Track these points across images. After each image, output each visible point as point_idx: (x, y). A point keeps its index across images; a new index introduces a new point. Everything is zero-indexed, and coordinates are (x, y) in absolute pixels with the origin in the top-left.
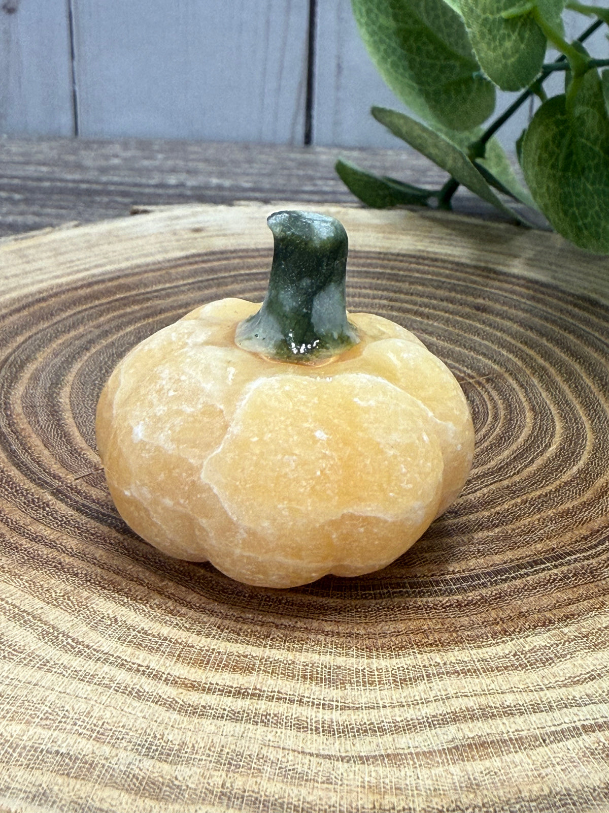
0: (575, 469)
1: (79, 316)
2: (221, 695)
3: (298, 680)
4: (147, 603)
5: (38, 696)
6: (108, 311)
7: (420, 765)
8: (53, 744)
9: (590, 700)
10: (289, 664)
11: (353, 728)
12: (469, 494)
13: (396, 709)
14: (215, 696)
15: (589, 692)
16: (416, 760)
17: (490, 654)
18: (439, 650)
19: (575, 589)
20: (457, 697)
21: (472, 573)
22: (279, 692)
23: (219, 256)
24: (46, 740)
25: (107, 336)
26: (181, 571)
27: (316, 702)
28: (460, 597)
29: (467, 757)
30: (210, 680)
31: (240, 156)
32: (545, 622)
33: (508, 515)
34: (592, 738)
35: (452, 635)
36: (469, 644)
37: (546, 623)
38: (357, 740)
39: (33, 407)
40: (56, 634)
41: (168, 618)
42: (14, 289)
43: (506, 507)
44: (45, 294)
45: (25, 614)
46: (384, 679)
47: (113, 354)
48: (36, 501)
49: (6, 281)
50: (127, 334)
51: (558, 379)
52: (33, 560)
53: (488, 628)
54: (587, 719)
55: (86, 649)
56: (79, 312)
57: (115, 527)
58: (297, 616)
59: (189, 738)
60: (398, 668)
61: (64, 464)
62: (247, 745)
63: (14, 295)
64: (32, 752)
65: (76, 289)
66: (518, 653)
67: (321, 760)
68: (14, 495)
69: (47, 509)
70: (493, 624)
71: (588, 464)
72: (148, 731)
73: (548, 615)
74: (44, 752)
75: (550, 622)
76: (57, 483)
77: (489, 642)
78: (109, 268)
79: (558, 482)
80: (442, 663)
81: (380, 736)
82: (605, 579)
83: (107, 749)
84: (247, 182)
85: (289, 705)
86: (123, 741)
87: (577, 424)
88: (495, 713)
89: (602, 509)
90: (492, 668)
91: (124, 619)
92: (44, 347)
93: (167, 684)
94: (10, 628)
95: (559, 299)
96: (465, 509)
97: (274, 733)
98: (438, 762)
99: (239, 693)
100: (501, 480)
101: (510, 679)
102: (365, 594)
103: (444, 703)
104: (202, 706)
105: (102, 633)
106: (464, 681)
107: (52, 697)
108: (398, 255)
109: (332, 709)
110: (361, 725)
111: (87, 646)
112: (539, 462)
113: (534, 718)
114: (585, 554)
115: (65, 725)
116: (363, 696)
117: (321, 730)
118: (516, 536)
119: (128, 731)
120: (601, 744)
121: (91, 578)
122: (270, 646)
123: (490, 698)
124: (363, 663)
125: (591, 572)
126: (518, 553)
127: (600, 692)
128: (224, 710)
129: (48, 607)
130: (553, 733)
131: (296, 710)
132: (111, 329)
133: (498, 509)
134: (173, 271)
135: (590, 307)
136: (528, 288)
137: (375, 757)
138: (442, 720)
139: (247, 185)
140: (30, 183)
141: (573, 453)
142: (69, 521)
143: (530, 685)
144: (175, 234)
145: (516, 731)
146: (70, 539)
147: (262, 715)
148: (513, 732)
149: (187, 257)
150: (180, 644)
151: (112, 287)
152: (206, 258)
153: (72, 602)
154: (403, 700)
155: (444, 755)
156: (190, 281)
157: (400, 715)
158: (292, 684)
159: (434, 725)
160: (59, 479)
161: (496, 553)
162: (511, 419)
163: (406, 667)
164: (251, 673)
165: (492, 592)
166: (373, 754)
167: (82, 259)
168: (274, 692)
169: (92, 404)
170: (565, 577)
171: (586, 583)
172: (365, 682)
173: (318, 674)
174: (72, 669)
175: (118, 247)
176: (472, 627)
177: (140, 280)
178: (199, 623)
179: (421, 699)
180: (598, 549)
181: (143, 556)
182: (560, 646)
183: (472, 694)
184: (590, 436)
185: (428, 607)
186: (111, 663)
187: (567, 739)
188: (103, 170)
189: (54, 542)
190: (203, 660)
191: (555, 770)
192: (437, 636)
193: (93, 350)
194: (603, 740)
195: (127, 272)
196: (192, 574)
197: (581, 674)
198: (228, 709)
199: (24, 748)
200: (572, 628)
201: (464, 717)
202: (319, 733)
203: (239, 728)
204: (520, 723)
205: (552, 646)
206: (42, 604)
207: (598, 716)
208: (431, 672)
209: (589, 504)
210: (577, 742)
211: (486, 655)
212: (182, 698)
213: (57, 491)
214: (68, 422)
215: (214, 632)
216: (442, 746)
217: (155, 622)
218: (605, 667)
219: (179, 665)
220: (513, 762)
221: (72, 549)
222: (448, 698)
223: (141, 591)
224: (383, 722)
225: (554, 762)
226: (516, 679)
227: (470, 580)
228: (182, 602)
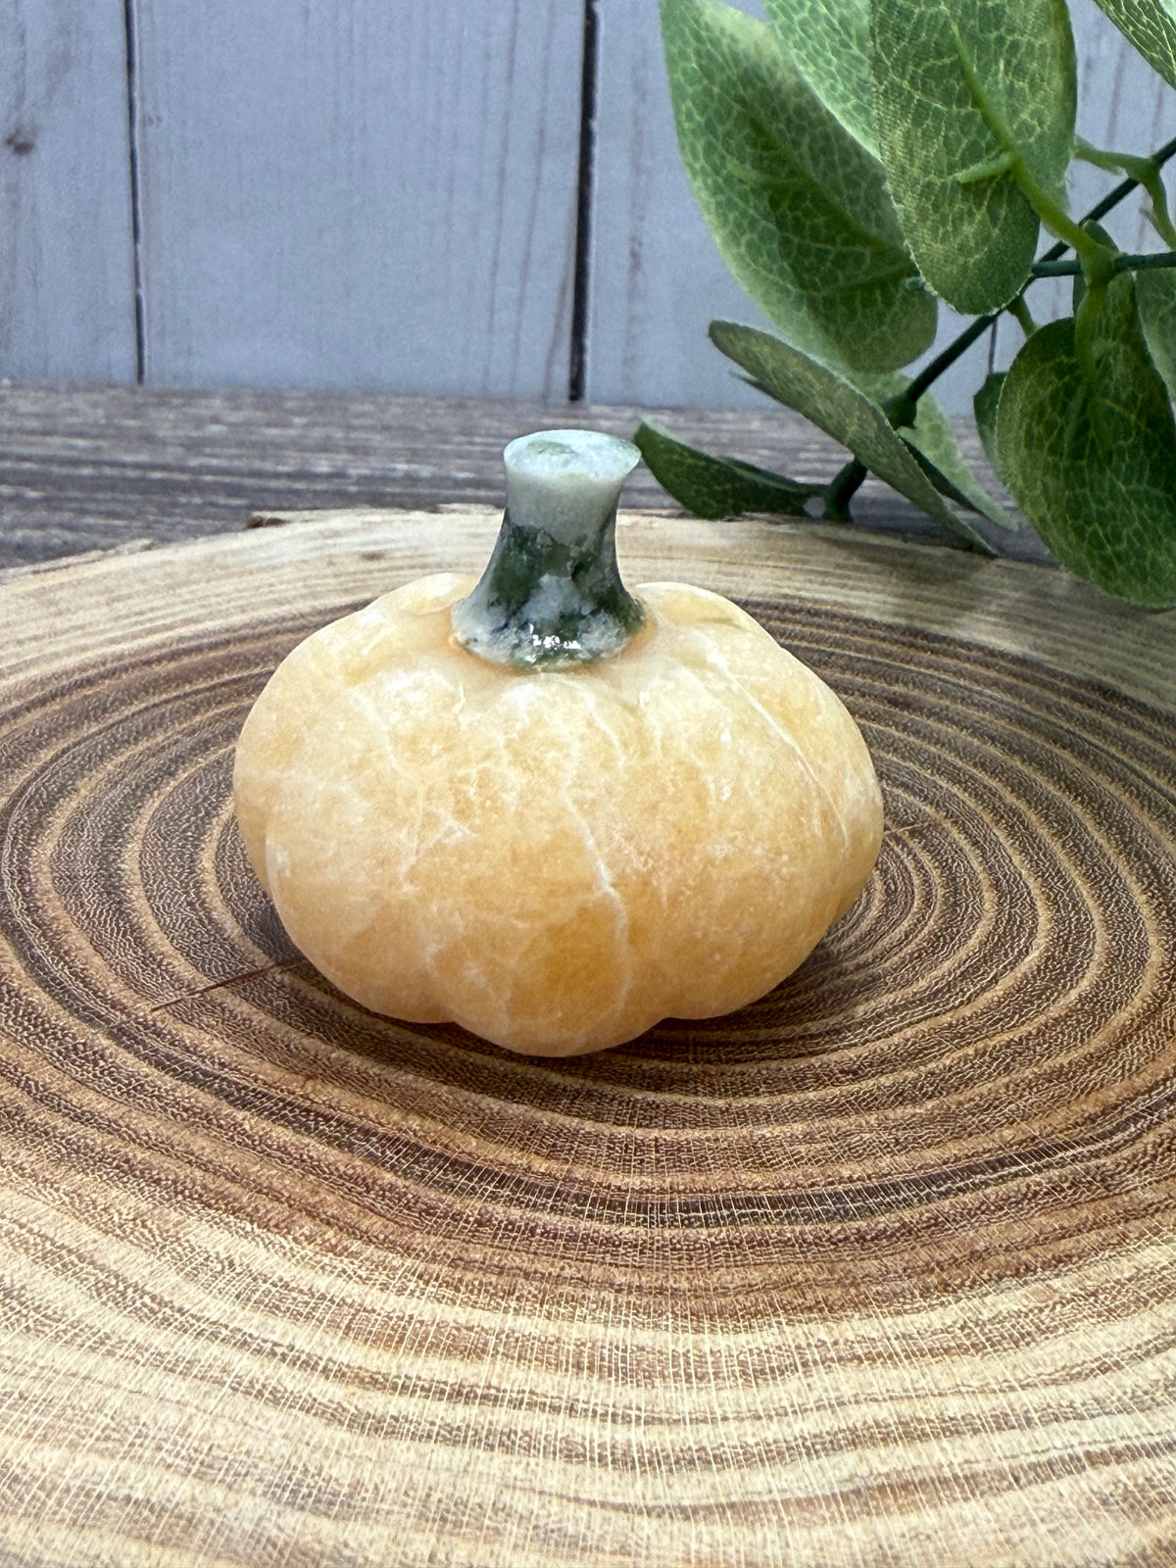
0: (1073, 995)
1: (156, 712)
2: (427, 1397)
3: (567, 1370)
4: (288, 1233)
5: (91, 1400)
6: (210, 703)
7: (791, 1523)
8: (120, 1483)
9: (1101, 1407)
10: (551, 1343)
11: (667, 1457)
12: (879, 1038)
13: (747, 1424)
14: (414, 1400)
15: (1098, 1393)
16: (783, 1514)
17: (917, 1325)
18: (825, 1319)
19: (1074, 1210)
20: (857, 1402)
21: (886, 1181)
22: (532, 1392)
24: (107, 1476)
25: (208, 749)
26: (351, 1177)
27: (600, 1410)
28: (863, 1224)
29: (877, 1508)
30: (404, 1371)
31: (449, 422)
32: (1018, 1270)
33: (951, 1077)
34: (1105, 1475)
35: (848, 1293)
36: (878, 1307)
37: (1021, 1271)
38: (674, 1479)
39: (73, 878)
40: (121, 1288)
41: (326, 1260)
42: (34, 662)
43: (948, 1062)
44: (91, 672)
45: (64, 1252)
46: (725, 1369)
47: (219, 783)
48: (81, 1047)
49: (18, 649)
51: (1043, 832)
52: (76, 1155)
53: (915, 1280)
54: (1095, 1442)
55: (177, 1315)
56: (156, 705)
57: (226, 1097)
58: (564, 1258)
59: (368, 1475)
60: (750, 1350)
61: (130, 981)
62: (474, 1486)
63: (34, 673)
64: (82, 1498)
65: (148, 663)
66: (971, 1325)
67: (612, 1514)
68: (40, 1038)
69: (102, 1063)
70: (923, 1272)
71: (1097, 985)
72: (294, 1462)
74: (104, 1498)
75: (1028, 1269)
76: (119, 1017)
77: (917, 1305)
78: (209, 625)
79: (1042, 1019)
80: (829, 1341)
81: (718, 1470)
82: (1128, 1192)
83: (218, 1494)
84: (461, 469)
85: (550, 1417)
86: (248, 1478)
87: (1077, 913)
88: (928, 1430)
89: (1123, 1067)
90: (921, 1350)
91: (246, 1261)
92: (90, 770)
93: (327, 1378)
94: (38, 1276)
95: (1044, 686)
96: (871, 1065)
97: (523, 1465)
98: (824, 1518)
99: (459, 1394)
100: (937, 1015)
101: (955, 1370)
102: (689, 1219)
103: (833, 1412)
104: (392, 1417)
105: (207, 1286)
106: (870, 1374)
107: (117, 1400)
109: (630, 1422)
110: (682, 1451)
111: (180, 1310)
112: (1007, 982)
113: (997, 1439)
114: (1091, 1148)
115: (141, 1450)
116: (687, 1400)
117: (610, 1459)
118: (965, 1116)
119: (256, 1461)
120: (1121, 1485)
121: (186, 1188)
122: (515, 1310)
123: (918, 1404)
124: (686, 1341)
125: (1103, 1180)
126: (967, 1146)
127: (1119, 1393)
128: (433, 1423)
129: (105, 1240)
130: (1033, 1467)
131: (562, 1424)
133: (932, 1066)
135: (1102, 700)
136: (986, 666)
137: (708, 1509)
138: (831, 1442)
139: (463, 475)
140: (55, 469)
141: (1070, 966)
142: (142, 1085)
143: (992, 1381)
144: (331, 563)
145: (966, 1461)
146: (144, 1118)
147: (502, 1433)
148: (960, 1465)
150: (351, 1306)
151: (215, 658)
153: (150, 1231)
154: (760, 1408)
155: (835, 1506)
157: (753, 1434)
158: (557, 1379)
159: (816, 1452)
160: (123, 1008)
161: (929, 1146)
162: (955, 904)
163: (763, 1348)
164: (480, 1358)
165: (921, 1214)
166: (704, 1502)
167: (158, 609)
168: (524, 1392)
169: (181, 874)
170: (1056, 1188)
171: (1093, 1200)
172: (688, 1376)
173: (603, 1360)
174: (152, 1350)
175: (227, 587)
176: (884, 1277)
177: (268, 648)
178: (385, 1269)
180: (1115, 1138)
181: (279, 1149)
182: (1047, 1311)
183: (886, 1396)
184: (1101, 936)
185: (804, 1241)
186: (223, 1340)
187: (1059, 1477)
188: (193, 446)
189: (115, 1122)
190: (394, 1336)
191: (1036, 1532)
192: (820, 1294)
193: (182, 776)
194: (1123, 1478)
195: (243, 632)
196: (370, 1181)
197: (1084, 1362)
198: (438, 1422)
199: (67, 1490)
200: (1068, 1280)
201: (871, 1437)
202: (606, 1465)
203: (460, 1456)
204: (974, 1448)
205: (1031, 1311)
206: (95, 1235)
207: (1115, 1437)
208: (809, 1357)
209: (1098, 1058)
210: (1077, 1482)
211: (911, 1327)
212: (355, 1402)
213: (119, 1030)
214: (137, 905)
215: (412, 1286)
216: (831, 1488)
217: (304, 1267)
218: (1129, 1349)
219: (348, 1343)
220: (960, 1517)
221: (147, 1134)
222: (841, 1404)
223: (278, 1211)
224: (722, 1445)
225: (1035, 1517)
226: (966, 1370)
227: (882, 1193)
228: (353, 1231)
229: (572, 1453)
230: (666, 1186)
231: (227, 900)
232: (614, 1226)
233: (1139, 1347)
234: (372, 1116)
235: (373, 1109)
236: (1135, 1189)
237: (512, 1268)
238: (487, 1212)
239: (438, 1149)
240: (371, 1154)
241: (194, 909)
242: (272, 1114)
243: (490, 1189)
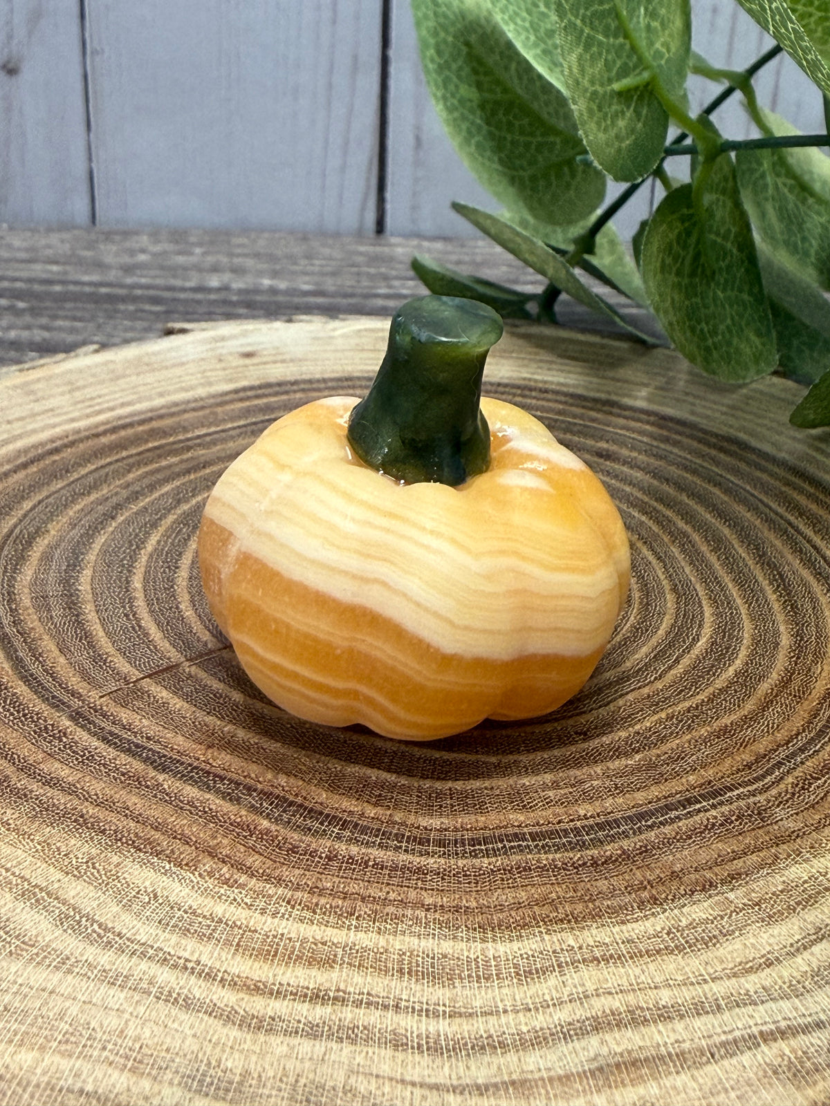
0: (731, 670)
1: (102, 473)
2: (295, 1000)
3: (393, 975)
4: (195, 870)
5: (55, 1010)
6: (139, 464)
7: (555, 1095)
8: (76, 1079)
9: (768, 995)
10: (382, 953)
11: (466, 1044)
12: (600, 707)
13: (521, 1015)
14: (286, 1002)
15: (767, 983)
16: (549, 1088)
17: (637, 931)
18: (572, 928)
19: (740, 838)
20: (598, 995)
21: (610, 818)
22: (368, 994)
23: (277, 389)
24: (67, 1073)
25: (137, 498)
26: (239, 824)
27: (417, 1007)
28: (595, 852)
29: (615, 1081)
30: (279, 979)
31: (298, 249)
32: (704, 886)
33: (651, 736)
34: (774, 1050)
35: (587, 907)
36: (609, 918)
37: (707, 887)
38: (472, 1063)
39: (45, 597)
40: (77, 918)
41: (222, 891)
42: (20, 437)
43: (648, 725)
44: (58, 443)
45: (37, 890)
46: (504, 971)
47: (146, 524)
48: (50, 728)
49: (9, 426)
50: (163, 495)
51: (704, 548)
52: (47, 812)
53: (633, 896)
54: (765, 1023)
55: (117, 939)
56: (102, 467)
57: (151, 764)
58: (388, 884)
59: (254, 1065)
60: (521, 955)
61: (84, 675)
62: (330, 1072)
63: (19, 444)
64: (48, 1092)
65: (97, 435)
66: (675, 931)
67: (427, 1092)
68: (21, 721)
69: (64, 739)
70: (639, 889)
71: (747, 664)
72: (200, 1056)
73: (708, 875)
74: (64, 1091)
75: (711, 885)
76: (76, 703)
77: (636, 916)
78: (138, 407)
79: (711, 689)
80: (576, 946)
81: (502, 1053)
82: (777, 822)
83: (146, 1085)
84: (305, 283)
85: (382, 1013)
86: (168, 1071)
87: (730, 609)
88: (648, 1016)
89: (768, 726)
90: (640, 952)
91: (166, 893)
92: (58, 516)
93: (224, 986)
94: (19, 910)
95: (700, 441)
96: (596, 728)
97: (364, 1054)
98: (578, 1091)
99: (318, 996)
100: (639, 688)
101: (664, 967)
102: (475, 850)
103: (582, 1003)
104: (270, 1017)
105: (138, 915)
106: (605, 972)
107: (74, 1009)
108: (499, 385)
109: (439, 1016)
110: (476, 1039)
111: (119, 935)
112: (686, 661)
113: (698, 1023)
114: (750, 788)
115: (91, 1050)
116: (478, 997)
117: (425, 1047)
118: (662, 765)
119: (174, 1056)
120: (786, 1058)
121: (123, 836)
122: (356, 927)
123: (640, 995)
124: (476, 949)
125: (759, 814)
126: (665, 789)
127: (780, 982)
128: (299, 1022)
129: (66, 880)
130: (724, 1044)
131: (391, 1021)
132: (143, 489)
133: (638, 727)
134: (219, 410)
136: (661, 427)
137: (496, 1085)
138: (581, 1028)
139: (306, 287)
140: (37, 287)
141: (728, 649)
143: (691, 975)
144: (220, 360)
145: (676, 1042)
146: (94, 781)
147: (348, 1028)
148: (672, 1044)
149: (236, 391)
150: (240, 928)
151: (143, 432)
152: (260, 392)
153: (98, 871)
154: (530, 1002)
155: (585, 1081)
156: (242, 423)
157: (526, 1024)
158: (386, 982)
159: (570, 1036)
160: (80, 697)
161: (638, 790)
162: (648, 604)
163: (530, 953)
164: (332, 967)
165: (635, 844)
166: (494, 1080)
167: (105, 395)
168: (363, 993)
169: (119, 593)
170: (727, 820)
171: (753, 829)
172: (478, 977)
173: (418, 965)
174: (99, 968)
175: (151, 378)
176: (613, 893)
177: (179, 423)
178: (264, 897)
179: (552, 999)
180: (766, 781)
181: (188, 803)
182: (726, 919)
183: (618, 989)
184: (747, 625)
185: (556, 866)
186: (149, 958)
187: (742, 1053)
188: (128, 269)
189: (74, 785)
190: (271, 951)
192: (568, 908)
193: (120, 519)
194: (787, 1051)
195: (163, 411)
196: (252, 827)
197: (754, 959)
198: (303, 1020)
199: (38, 1086)
200: (740, 892)
201: (609, 1024)
202: (423, 1052)
203: (318, 1048)
204: (681, 1031)
205: (715, 918)
206: (59, 875)
207: (780, 1018)
208: (562, 959)
209: (751, 719)
210: (755, 1055)
211: (632, 934)
212: (244, 1005)
213: (77, 714)
214: (90, 617)
215: (283, 910)
216: (583, 1066)
217: (206, 897)
218: (785, 947)
219: (238, 958)
220: (674, 1088)
221: (96, 795)
222: (586, 997)
223: (187, 853)
224: (504, 1033)
225: (727, 1086)
226: (672, 966)
227: (607, 827)
228: (240, 867)
229: (398, 1043)
230: (459, 826)
231: (151, 612)
232: (423, 859)
233: (792, 945)
234: (253, 775)
235: (254, 770)
236: (782, 820)
237: (353, 894)
238: (335, 850)
239: (299, 800)
240: (253, 806)
241: (128, 619)
242: (183, 776)
243: (336, 831)
